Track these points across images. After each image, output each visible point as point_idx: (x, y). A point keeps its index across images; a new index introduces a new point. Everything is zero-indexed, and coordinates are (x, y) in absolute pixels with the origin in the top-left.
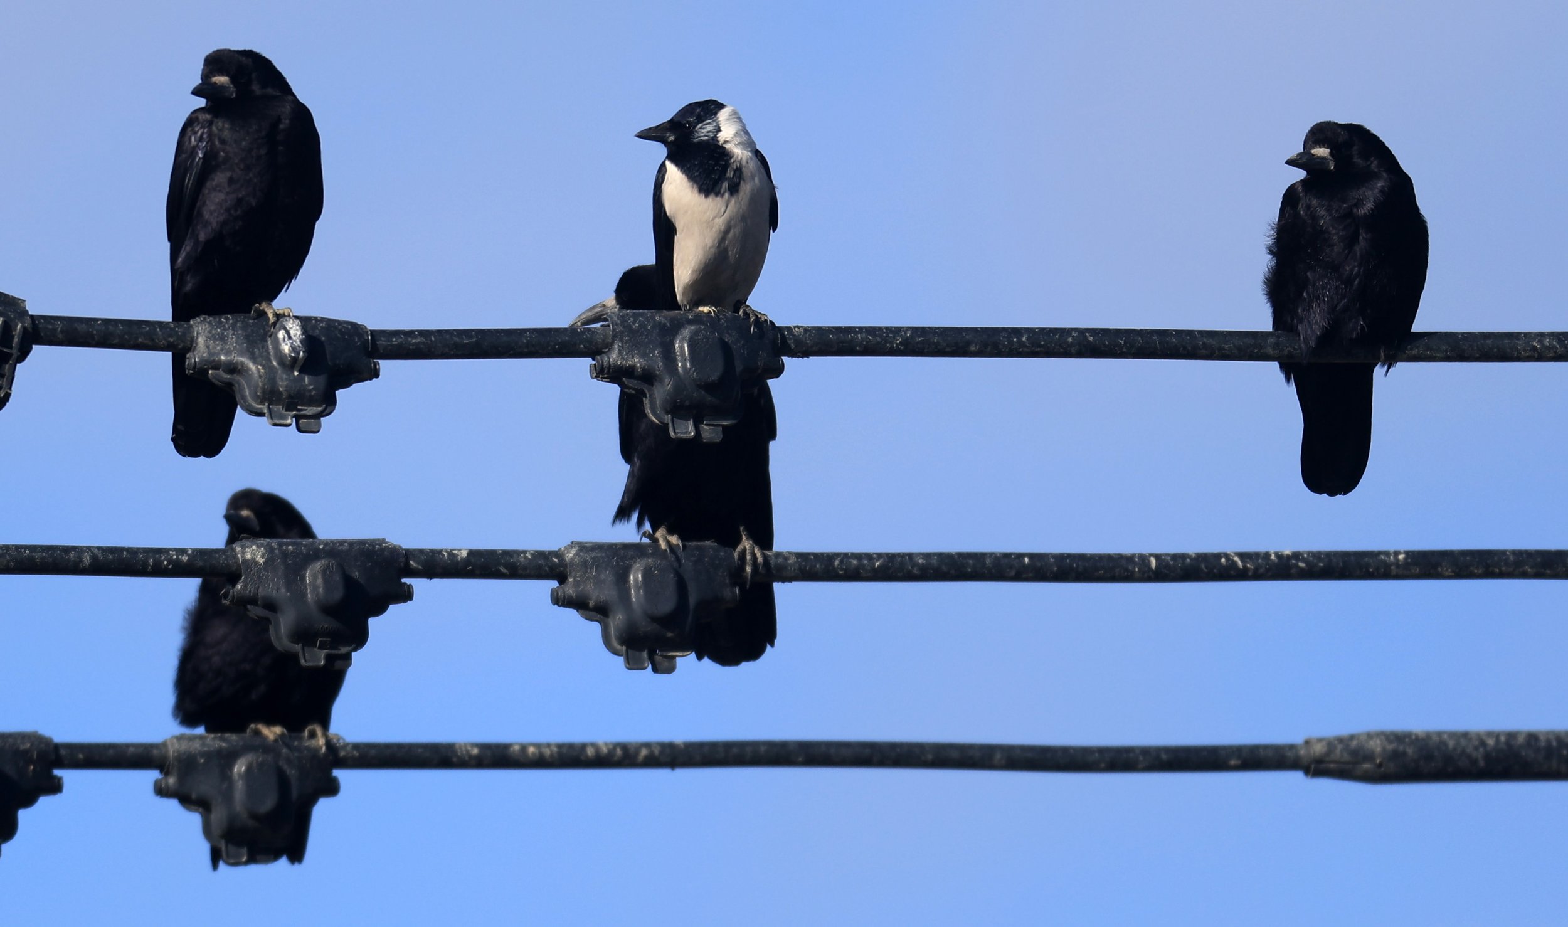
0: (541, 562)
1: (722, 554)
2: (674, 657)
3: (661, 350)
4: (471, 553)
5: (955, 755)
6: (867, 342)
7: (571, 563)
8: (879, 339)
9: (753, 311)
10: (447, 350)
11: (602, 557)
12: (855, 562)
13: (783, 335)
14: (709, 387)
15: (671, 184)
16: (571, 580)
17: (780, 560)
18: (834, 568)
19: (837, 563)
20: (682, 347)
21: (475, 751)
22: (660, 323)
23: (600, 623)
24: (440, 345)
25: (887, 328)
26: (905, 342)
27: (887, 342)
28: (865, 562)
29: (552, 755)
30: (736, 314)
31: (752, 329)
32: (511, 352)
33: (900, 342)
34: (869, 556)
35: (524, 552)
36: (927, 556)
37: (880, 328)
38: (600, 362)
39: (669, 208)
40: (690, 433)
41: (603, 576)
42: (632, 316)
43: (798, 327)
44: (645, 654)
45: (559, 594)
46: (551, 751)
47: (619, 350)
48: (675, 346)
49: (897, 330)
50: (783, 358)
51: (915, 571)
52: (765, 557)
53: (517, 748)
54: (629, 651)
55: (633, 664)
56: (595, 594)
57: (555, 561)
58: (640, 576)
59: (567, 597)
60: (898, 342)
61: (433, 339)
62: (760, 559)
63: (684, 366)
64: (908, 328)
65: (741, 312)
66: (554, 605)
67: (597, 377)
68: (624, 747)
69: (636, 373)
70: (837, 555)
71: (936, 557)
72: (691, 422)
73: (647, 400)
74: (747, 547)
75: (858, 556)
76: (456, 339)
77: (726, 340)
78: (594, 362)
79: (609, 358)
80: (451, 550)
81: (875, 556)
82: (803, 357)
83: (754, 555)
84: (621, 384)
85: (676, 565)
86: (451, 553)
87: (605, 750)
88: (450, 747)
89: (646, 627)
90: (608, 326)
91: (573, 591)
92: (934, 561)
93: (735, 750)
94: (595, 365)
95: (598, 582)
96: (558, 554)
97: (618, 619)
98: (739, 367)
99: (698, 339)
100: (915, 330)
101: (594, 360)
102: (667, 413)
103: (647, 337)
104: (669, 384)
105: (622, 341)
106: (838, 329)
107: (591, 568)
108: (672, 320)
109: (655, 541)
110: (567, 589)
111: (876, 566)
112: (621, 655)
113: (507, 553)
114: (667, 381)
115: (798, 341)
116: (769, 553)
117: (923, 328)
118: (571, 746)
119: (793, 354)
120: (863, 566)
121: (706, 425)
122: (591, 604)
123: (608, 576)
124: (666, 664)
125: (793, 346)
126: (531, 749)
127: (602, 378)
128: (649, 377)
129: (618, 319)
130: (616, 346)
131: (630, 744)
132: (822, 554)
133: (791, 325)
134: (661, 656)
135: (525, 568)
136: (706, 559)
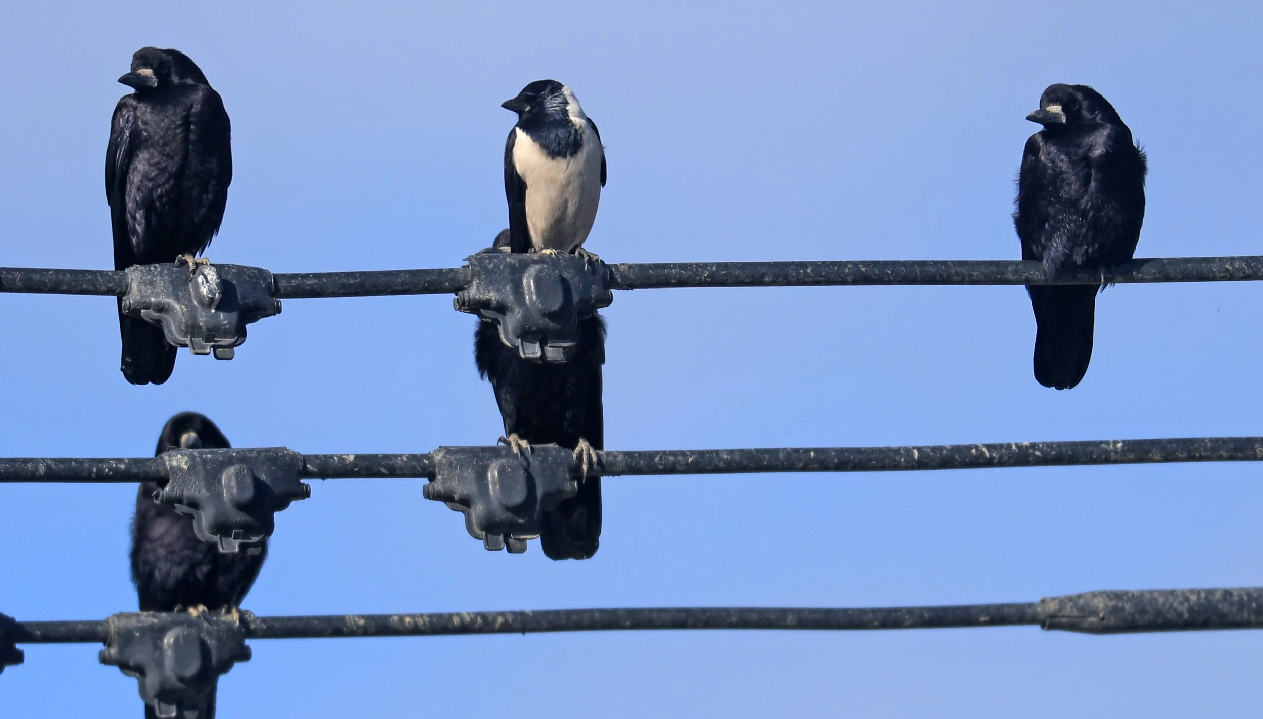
0: (415, 463)
1: (563, 454)
2: (525, 540)
3: (512, 285)
4: (357, 457)
5: (755, 617)
6: (680, 276)
7: (439, 464)
8: (690, 273)
9: (587, 252)
10: (336, 289)
11: (465, 458)
12: (672, 458)
13: (611, 271)
14: (552, 316)
15: (520, 148)
16: (439, 478)
17: (611, 458)
18: (655, 463)
19: (657, 459)
20: (528, 282)
21: (362, 622)
22: (510, 264)
23: (464, 513)
24: (330, 285)
25: (696, 264)
26: (712, 276)
27: (696, 275)
28: (680, 458)
29: (424, 624)
30: (573, 255)
31: (586, 267)
32: (389, 290)
33: (707, 275)
34: (683, 453)
35: (401, 456)
36: (731, 452)
37: (691, 265)
38: (462, 296)
39: (519, 168)
40: (536, 353)
41: (465, 474)
42: (487, 259)
43: (623, 264)
44: (501, 537)
45: (430, 490)
46: (424, 620)
47: (478, 287)
48: (523, 282)
49: (705, 266)
50: (613, 290)
51: (722, 465)
52: (599, 456)
53: (396, 618)
54: (488, 535)
55: (491, 546)
56: (460, 490)
57: (426, 463)
58: (496, 473)
59: (436, 491)
60: (706, 275)
61: (325, 280)
62: (595, 459)
63: (531, 299)
64: (713, 264)
65: (577, 253)
66: (426, 498)
67: (460, 309)
68: (484, 616)
69: (491, 306)
70: (657, 453)
71: (738, 453)
72: (537, 345)
73: (501, 327)
74: (584, 448)
75: (674, 453)
76: (344, 280)
77: (565, 276)
78: (457, 297)
79: (469, 293)
80: (341, 455)
81: (688, 453)
82: (628, 289)
83: (589, 456)
84: (480, 315)
85: (525, 463)
86: (340, 458)
87: (468, 619)
88: (342, 619)
89: (502, 515)
90: (468, 266)
91: (441, 487)
92: (737, 457)
93: (574, 617)
94: (458, 299)
95: (461, 479)
96: (428, 457)
97: (478, 510)
98: (576, 298)
99: (543, 276)
100: (719, 265)
101: (456, 295)
102: (518, 337)
103: (500, 275)
104: (519, 313)
105: (479, 279)
106: (657, 266)
107: (456, 468)
108: (520, 261)
109: (509, 443)
110: (436, 486)
111: (689, 461)
112: (482, 539)
113: (387, 457)
114: (517, 310)
115: (624, 277)
116: (600, 452)
117: (726, 264)
118: (440, 616)
119: (619, 287)
120: (679, 461)
121: (550, 346)
122: (456, 497)
123: (469, 474)
124: (518, 545)
125: (620, 280)
126: (408, 620)
127: (464, 309)
128: (502, 309)
129: (476, 261)
130: (475, 283)
131: (489, 613)
132: (645, 452)
133: (618, 263)
134: (514, 539)
135: (402, 469)
136: (550, 459)
